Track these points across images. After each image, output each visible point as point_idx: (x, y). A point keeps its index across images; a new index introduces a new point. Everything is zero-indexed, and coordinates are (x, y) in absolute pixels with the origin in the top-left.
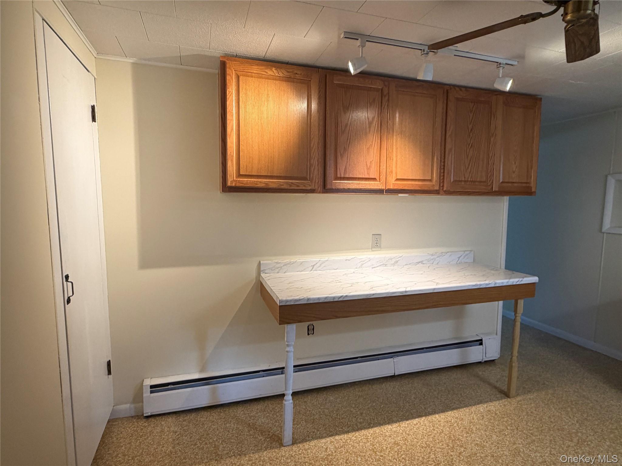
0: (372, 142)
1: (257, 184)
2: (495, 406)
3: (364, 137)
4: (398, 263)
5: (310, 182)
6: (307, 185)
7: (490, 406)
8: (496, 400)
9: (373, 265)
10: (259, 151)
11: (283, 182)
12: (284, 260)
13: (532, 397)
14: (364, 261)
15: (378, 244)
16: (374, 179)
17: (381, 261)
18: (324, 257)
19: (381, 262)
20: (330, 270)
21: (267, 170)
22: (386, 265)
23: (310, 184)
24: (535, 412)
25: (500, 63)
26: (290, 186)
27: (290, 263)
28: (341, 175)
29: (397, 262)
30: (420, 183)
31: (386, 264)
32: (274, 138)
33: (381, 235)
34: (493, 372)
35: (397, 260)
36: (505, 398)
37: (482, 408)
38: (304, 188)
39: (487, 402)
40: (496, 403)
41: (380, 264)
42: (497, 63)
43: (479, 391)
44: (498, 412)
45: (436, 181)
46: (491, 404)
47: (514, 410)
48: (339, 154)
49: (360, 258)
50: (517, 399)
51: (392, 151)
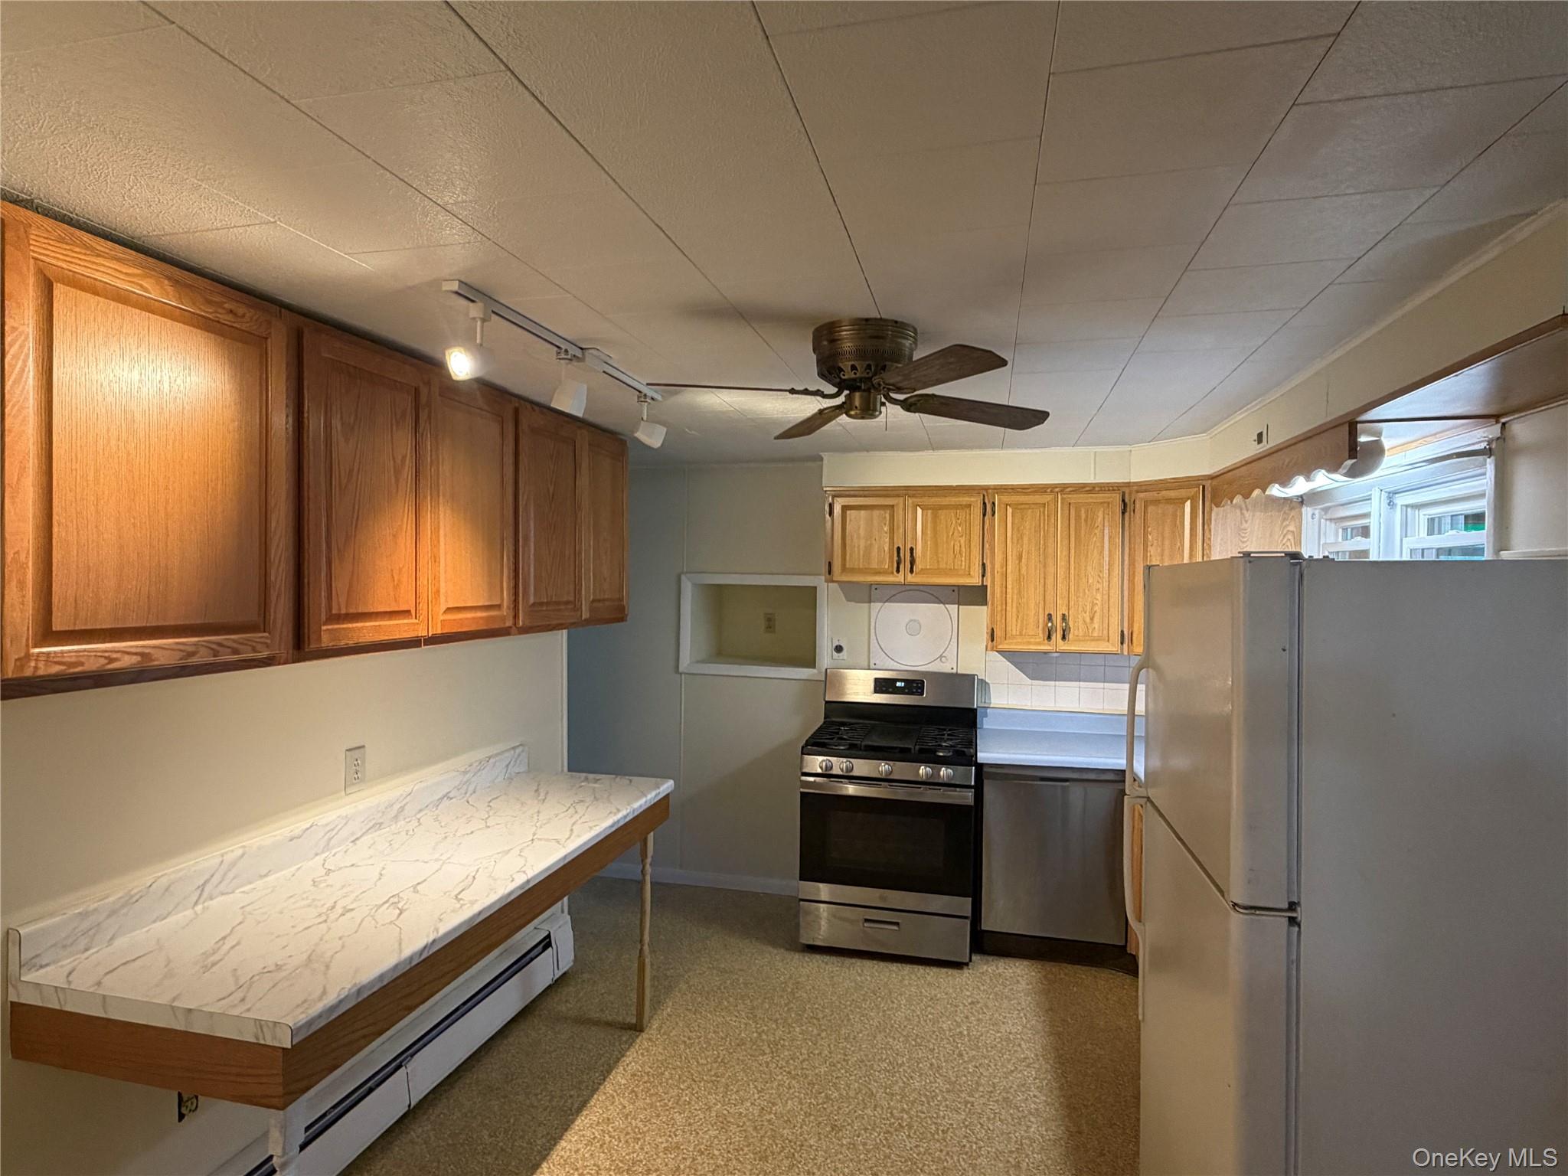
0: (402, 520)
1: (111, 660)
2: (635, 1060)
3: (386, 504)
4: (406, 812)
5: (266, 634)
6: (259, 647)
7: (627, 1065)
8: (629, 1048)
9: (353, 834)
10: (121, 547)
11: (195, 644)
12: (107, 897)
13: (669, 1010)
14: (332, 830)
15: (359, 775)
16: (406, 613)
17: (371, 817)
18: (231, 848)
19: (370, 821)
20: (250, 883)
21: (146, 608)
22: (381, 824)
23: (269, 641)
24: (693, 1035)
25: (645, 395)
26: (216, 654)
27: (129, 901)
28: (340, 609)
29: (402, 809)
30: (484, 614)
31: (381, 821)
32: (167, 502)
33: (363, 747)
34: (581, 995)
35: (402, 805)
36: (637, 1037)
37: (619, 1077)
38: (251, 655)
39: (618, 1060)
40: (631, 1055)
41: (368, 827)
42: (640, 392)
43: (590, 1046)
44: (647, 1069)
45: (508, 608)
46: (627, 1060)
47: (665, 1049)
48: (335, 553)
49: (324, 821)
50: (654, 1027)
51: (439, 542)
